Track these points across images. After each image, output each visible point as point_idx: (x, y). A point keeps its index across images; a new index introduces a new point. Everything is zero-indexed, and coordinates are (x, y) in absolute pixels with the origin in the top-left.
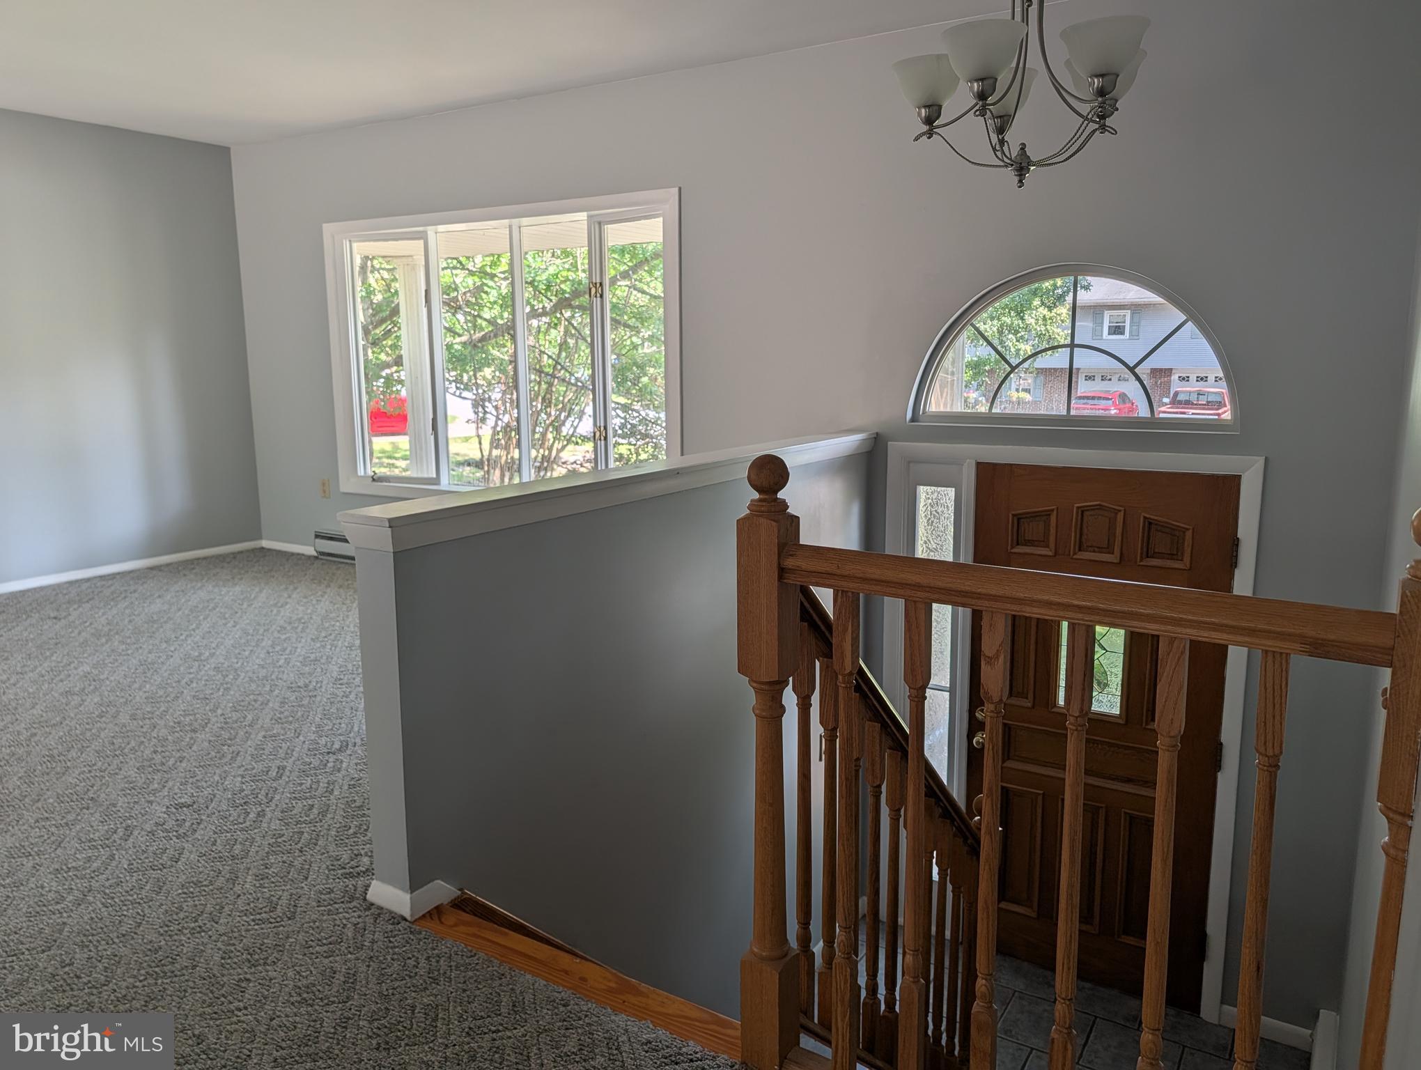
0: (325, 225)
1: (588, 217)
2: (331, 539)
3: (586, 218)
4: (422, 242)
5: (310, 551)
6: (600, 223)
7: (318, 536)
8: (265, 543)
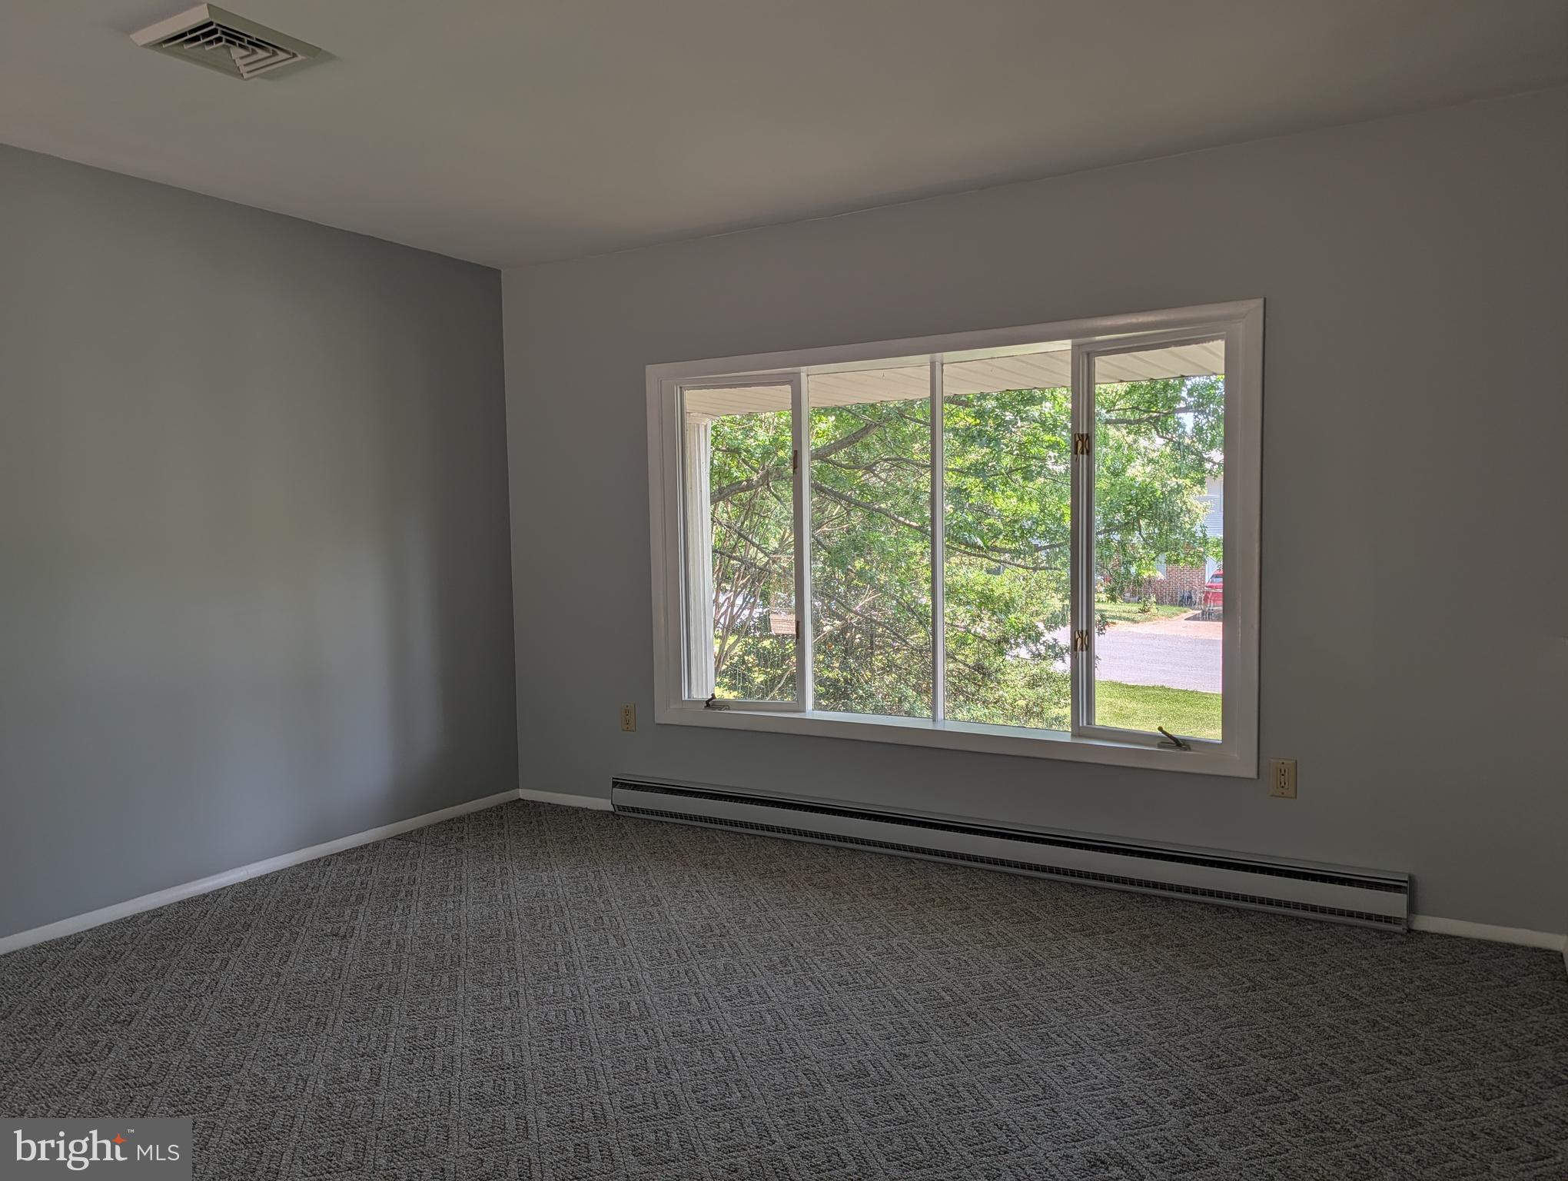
0: (648, 367)
1: (1073, 346)
2: (635, 787)
3: (1070, 348)
4: (788, 388)
5: (605, 805)
6: (1088, 354)
7: (617, 784)
8: (524, 794)
